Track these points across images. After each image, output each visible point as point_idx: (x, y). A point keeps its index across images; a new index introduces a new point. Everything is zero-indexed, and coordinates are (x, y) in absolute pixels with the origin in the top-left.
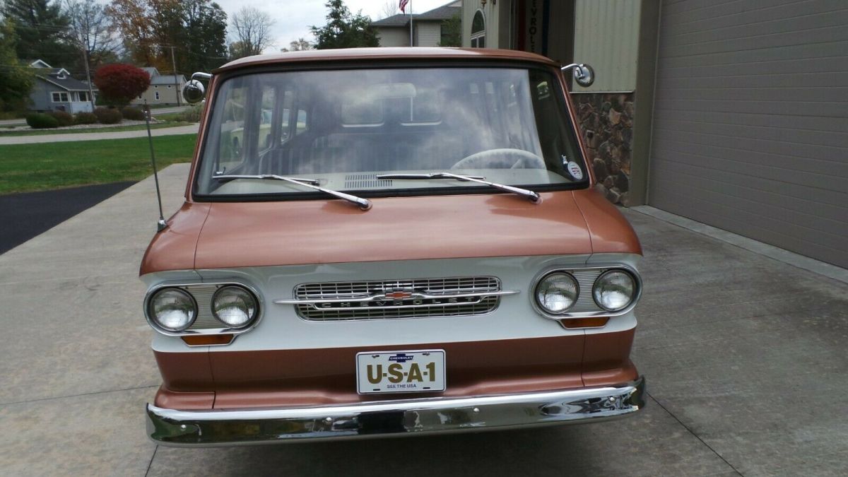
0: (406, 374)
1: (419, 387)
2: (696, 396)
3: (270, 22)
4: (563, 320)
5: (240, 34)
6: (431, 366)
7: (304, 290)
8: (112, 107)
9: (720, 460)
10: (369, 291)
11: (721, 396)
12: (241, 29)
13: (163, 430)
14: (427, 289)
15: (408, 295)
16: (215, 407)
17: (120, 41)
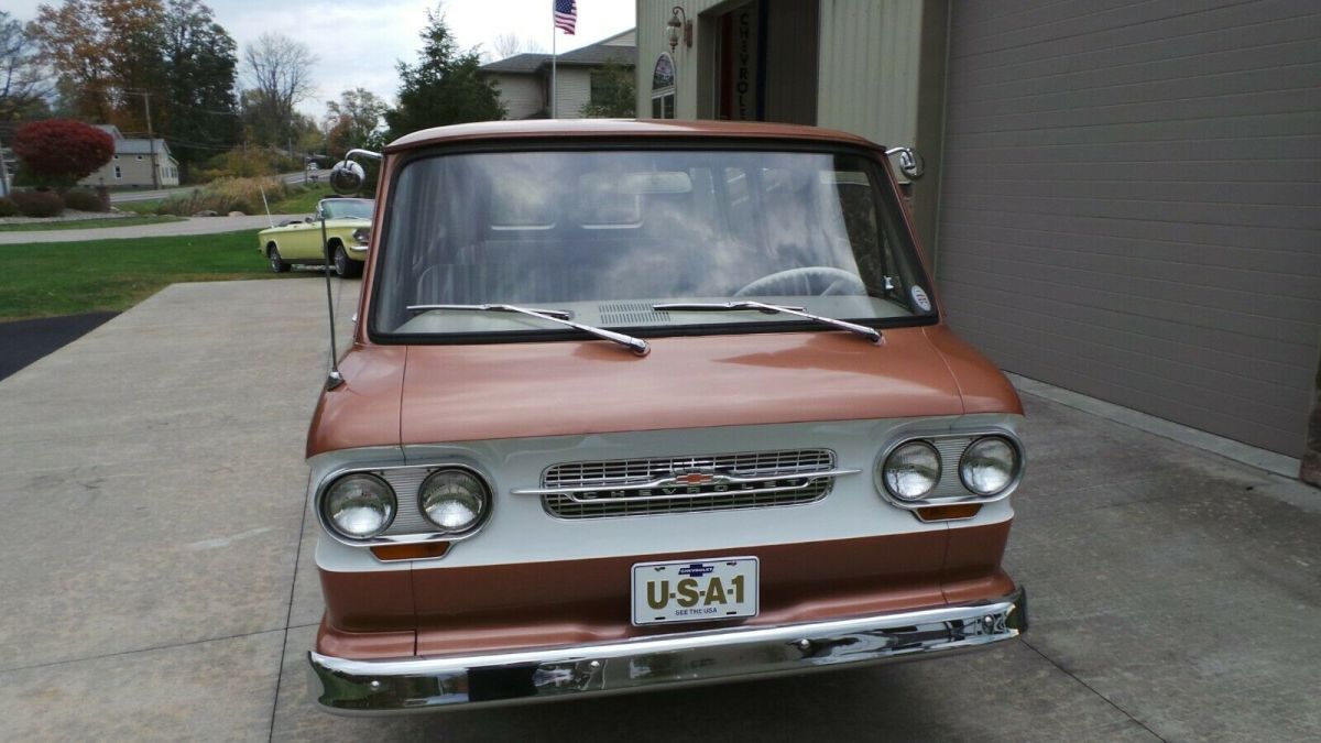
0: (702, 593)
1: (720, 611)
2: (1058, 618)
3: (307, 58)
4: (919, 509)
5: (259, 77)
6: (739, 581)
7: (556, 473)
8: (42, 189)
9: (1107, 706)
10: (651, 473)
11: (1090, 618)
12: (260, 68)
13: (339, 691)
14: (732, 468)
15: (709, 477)
16: (419, 653)
17: (54, 81)
